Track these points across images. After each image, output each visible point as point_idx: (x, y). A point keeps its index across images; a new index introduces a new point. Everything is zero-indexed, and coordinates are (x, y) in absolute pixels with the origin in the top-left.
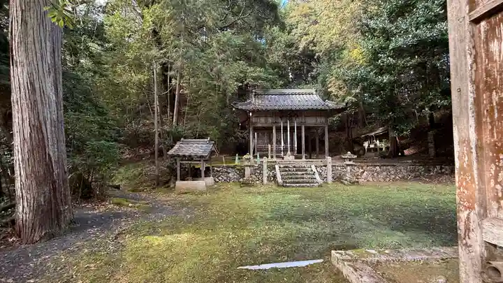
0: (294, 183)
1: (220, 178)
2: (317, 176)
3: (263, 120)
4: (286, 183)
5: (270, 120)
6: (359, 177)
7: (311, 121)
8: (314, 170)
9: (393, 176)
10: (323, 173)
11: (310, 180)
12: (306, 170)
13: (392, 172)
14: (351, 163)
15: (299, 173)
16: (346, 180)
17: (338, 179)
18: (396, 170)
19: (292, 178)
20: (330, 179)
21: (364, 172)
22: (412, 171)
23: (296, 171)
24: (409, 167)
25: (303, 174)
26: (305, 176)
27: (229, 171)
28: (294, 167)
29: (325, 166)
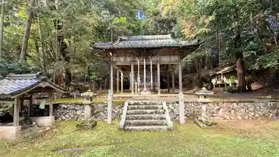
0: (138, 124)
1: (67, 116)
2: (167, 116)
3: (122, 59)
4: (130, 124)
5: (129, 59)
6: (215, 115)
7: (166, 60)
8: (165, 107)
9: (253, 114)
10: (175, 110)
11: (159, 122)
12: (157, 108)
13: (251, 109)
14: (207, 100)
15: (148, 111)
16: (201, 121)
17: (192, 117)
18: (256, 107)
19: (137, 119)
20: (182, 119)
21: (219, 109)
22: (273, 108)
23: (146, 108)
24: (269, 103)
25: (152, 113)
26: (153, 116)
27: (77, 108)
28: (145, 104)
29: (178, 102)
